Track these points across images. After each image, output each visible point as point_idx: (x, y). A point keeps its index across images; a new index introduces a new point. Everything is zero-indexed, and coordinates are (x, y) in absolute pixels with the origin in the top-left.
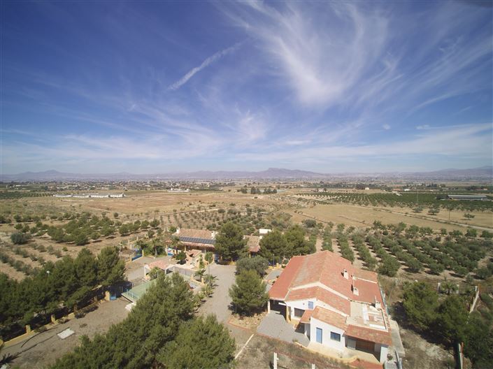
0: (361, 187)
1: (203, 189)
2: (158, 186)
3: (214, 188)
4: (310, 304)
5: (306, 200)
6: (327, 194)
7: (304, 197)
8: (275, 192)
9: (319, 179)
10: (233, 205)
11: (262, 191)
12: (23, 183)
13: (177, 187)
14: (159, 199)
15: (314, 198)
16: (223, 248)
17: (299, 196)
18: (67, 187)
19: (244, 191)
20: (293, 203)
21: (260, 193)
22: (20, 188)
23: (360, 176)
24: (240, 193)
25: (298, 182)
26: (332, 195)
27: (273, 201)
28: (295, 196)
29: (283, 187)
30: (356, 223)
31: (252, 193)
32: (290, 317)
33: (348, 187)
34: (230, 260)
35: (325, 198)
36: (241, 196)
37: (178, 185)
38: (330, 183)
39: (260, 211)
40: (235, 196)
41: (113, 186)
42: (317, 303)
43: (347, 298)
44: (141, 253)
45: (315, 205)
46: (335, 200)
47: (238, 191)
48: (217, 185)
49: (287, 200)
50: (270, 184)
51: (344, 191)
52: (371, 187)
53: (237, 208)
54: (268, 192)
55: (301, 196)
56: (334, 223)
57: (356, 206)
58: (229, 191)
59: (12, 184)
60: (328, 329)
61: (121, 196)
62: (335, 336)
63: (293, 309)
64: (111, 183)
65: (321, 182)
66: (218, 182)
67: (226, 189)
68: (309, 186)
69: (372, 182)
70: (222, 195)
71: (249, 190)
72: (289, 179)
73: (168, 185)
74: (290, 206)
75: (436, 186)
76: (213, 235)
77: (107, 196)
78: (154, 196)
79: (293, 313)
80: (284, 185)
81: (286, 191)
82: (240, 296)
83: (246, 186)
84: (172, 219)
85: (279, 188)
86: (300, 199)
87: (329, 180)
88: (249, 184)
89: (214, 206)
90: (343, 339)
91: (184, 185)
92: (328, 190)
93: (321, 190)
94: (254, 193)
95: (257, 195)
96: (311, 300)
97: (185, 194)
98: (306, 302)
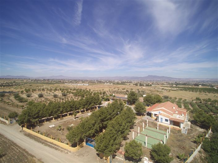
0: (197, 85)
1: (118, 83)
2: (100, 82)
3: (123, 83)
4: (159, 112)
5: (166, 89)
6: (177, 87)
8: (151, 85)
9: (174, 81)
10: (132, 89)
11: (145, 85)
12: (52, 80)
13: (108, 83)
14: (102, 86)
15: (170, 88)
16: (131, 99)
17: (162, 88)
18: (67, 81)
19: (136, 85)
20: (159, 90)
21: (143, 86)
22: (51, 81)
23: (198, 80)
24: (135, 86)
25: (163, 82)
26: (180, 88)
27: (149, 89)
28: (161, 87)
29: (155, 84)
30: (188, 98)
31: (140, 85)
32: (153, 117)
33: (190, 85)
34: (132, 104)
35: (176, 89)
36: (135, 87)
37: (107, 82)
38: (180, 83)
39: (143, 92)
40: (132, 87)
41: (83, 82)
42: (161, 112)
43: (172, 113)
44: (102, 100)
45: (170, 91)
46: (181, 90)
47: (134, 85)
49: (156, 89)
50: (149, 82)
51: (187, 86)
52: (203, 85)
53: (134, 90)
54: (147, 85)
55: (164, 88)
56: (178, 98)
57: (191, 92)
58: (130, 85)
59: (48, 80)
60: (164, 118)
61: (88, 85)
62: (166, 120)
63: (154, 114)
64: (82, 80)
65: (175, 82)
66: (124, 81)
67: (128, 84)
68: (169, 84)
69: (204, 83)
70: (127, 86)
71: (139, 85)
72: (159, 81)
73: (103, 82)
74: (158, 91)
76: (126, 96)
77: (83, 85)
78: (99, 85)
79: (154, 115)
80: (155, 83)
81: (156, 85)
82: (137, 109)
83: (137, 83)
84: (109, 92)
85: (153, 84)
86: (163, 89)
87: (180, 81)
88: (139, 82)
89: (124, 89)
90: (169, 121)
91: (110, 82)
93: (174, 86)
94: (141, 86)
95: (142, 87)
96: (160, 111)
97: (111, 85)
98: (158, 112)
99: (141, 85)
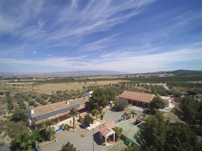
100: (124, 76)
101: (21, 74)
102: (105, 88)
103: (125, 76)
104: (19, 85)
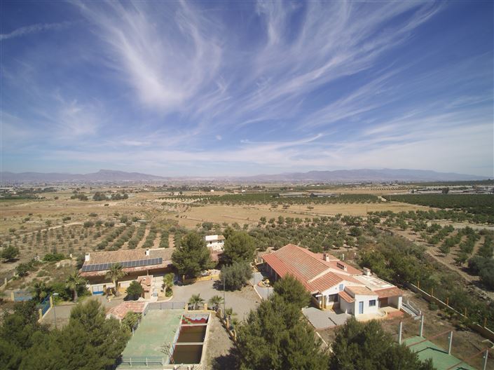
0: (207, 190)
3: (27, 195)
6: (188, 197)
7: (168, 201)
10: (93, 215)
11: (110, 197)
17: (164, 200)
20: (159, 208)
21: (107, 199)
25: (139, 186)
26: (193, 197)
27: (135, 207)
28: (157, 200)
47: (72, 198)
48: (26, 191)
54: (117, 198)
58: (56, 198)
65: (164, 186)
67: (48, 195)
75: (259, 187)
81: (135, 195)
83: (76, 192)
86: (164, 204)
89: (69, 219)
92: (184, 193)
93: (176, 194)
95: (105, 202)
99: (99, 197)
100: (435, 190)
101: (197, 179)
102: (316, 226)
103: (440, 189)
104: (171, 205)
